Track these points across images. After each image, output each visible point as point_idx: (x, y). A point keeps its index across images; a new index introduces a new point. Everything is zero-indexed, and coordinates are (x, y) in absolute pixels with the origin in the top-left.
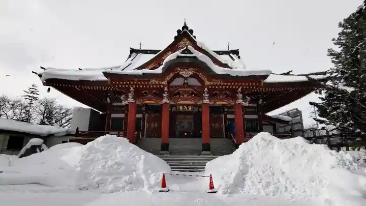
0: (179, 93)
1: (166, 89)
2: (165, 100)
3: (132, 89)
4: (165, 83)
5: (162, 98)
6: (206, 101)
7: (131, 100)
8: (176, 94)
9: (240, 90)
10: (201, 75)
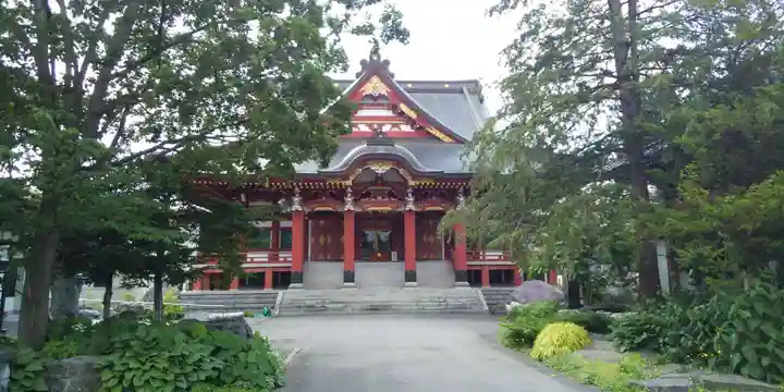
0: (368, 195)
1: (349, 190)
2: (349, 207)
3: (297, 189)
4: (349, 183)
5: (344, 202)
6: (411, 206)
7: (297, 207)
8: (364, 196)
9: (461, 190)
10: (401, 171)
